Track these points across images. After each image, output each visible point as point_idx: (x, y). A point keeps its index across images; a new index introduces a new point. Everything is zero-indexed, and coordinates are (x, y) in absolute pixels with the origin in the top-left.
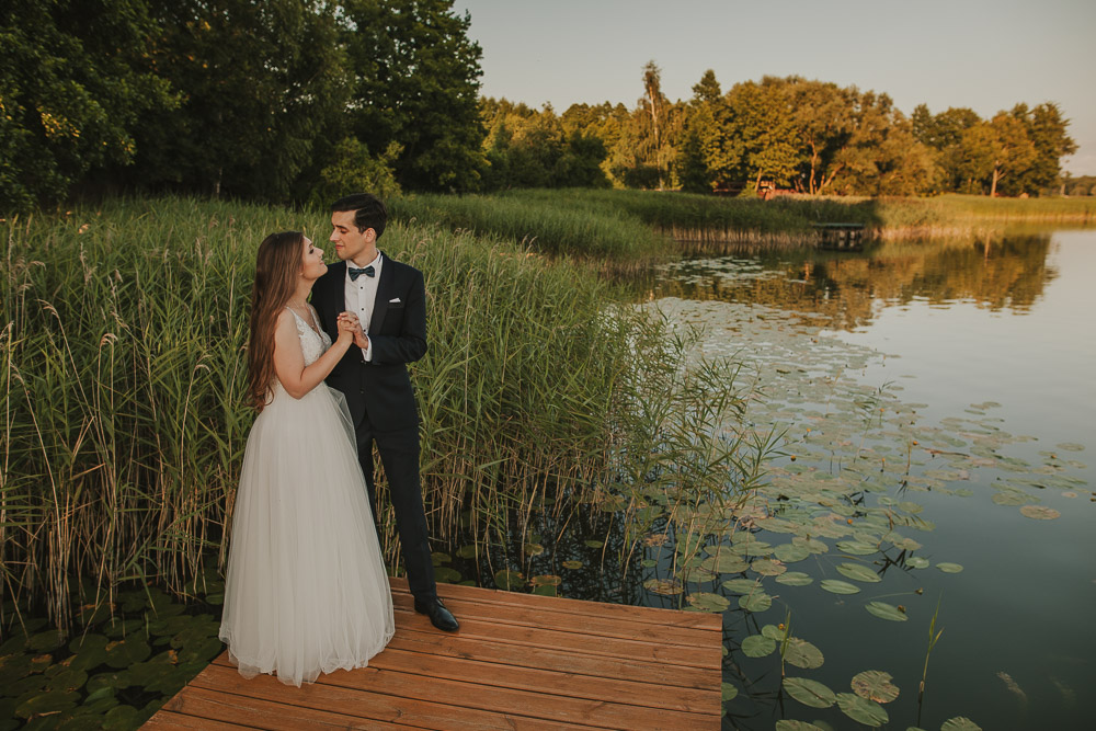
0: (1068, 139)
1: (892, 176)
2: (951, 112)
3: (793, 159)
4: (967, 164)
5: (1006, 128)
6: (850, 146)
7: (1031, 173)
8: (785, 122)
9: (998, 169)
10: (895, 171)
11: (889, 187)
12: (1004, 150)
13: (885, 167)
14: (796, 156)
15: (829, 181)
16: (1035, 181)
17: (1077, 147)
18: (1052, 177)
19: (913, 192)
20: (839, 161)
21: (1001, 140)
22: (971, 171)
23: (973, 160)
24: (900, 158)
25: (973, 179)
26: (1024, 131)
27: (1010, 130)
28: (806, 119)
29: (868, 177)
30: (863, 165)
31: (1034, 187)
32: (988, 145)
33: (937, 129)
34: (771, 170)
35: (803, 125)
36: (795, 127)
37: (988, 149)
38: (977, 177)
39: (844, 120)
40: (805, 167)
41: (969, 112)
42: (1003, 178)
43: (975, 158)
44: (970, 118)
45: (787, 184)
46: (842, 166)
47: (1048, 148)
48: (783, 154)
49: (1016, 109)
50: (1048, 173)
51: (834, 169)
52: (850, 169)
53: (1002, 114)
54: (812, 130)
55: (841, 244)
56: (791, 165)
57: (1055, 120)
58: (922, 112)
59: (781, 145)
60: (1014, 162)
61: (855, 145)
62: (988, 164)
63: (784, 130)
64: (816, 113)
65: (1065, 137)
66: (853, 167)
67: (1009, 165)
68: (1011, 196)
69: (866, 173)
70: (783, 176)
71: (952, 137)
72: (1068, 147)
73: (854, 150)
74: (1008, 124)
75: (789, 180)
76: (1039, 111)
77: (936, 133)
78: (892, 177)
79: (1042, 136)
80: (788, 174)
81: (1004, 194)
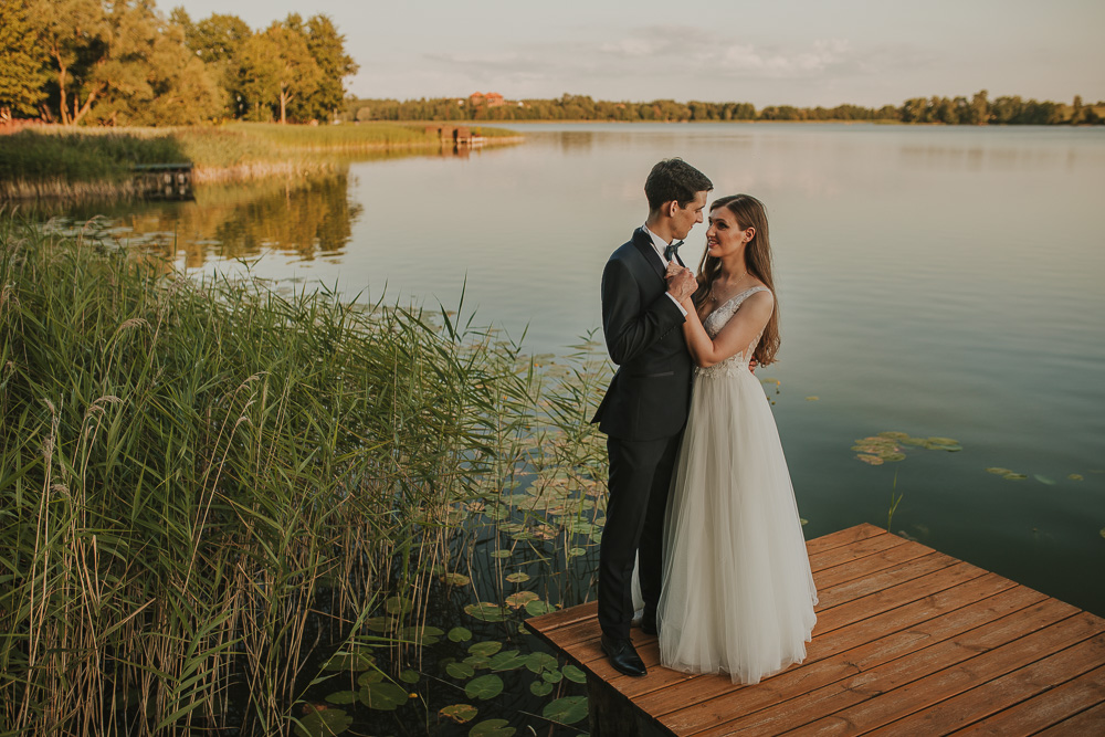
0: (348, 57)
1: (170, 99)
2: (215, 18)
3: (35, 75)
4: (252, 85)
5: (285, 42)
6: (112, 60)
7: (318, 96)
8: (16, 24)
9: (285, 91)
10: (173, 93)
11: (169, 114)
12: (287, 68)
13: (161, 88)
14: (39, 71)
15: (87, 107)
16: (323, 105)
17: (358, 67)
18: (340, 99)
19: (199, 120)
20: (98, 80)
21: (282, 57)
22: (258, 93)
23: (257, 80)
24: (176, 76)
25: (261, 103)
26: (304, 46)
27: (290, 44)
28: (44, 19)
29: (143, 101)
30: (133, 85)
31: (323, 112)
32: (270, 62)
33: (202, 40)
34: (7, 91)
35: (41, 28)
36: (30, 30)
37: (271, 66)
38: (265, 100)
39: (97, 23)
40: (52, 87)
41: (237, 20)
42: (291, 102)
43: (258, 77)
44: (240, 30)
45: (34, 111)
46: (102, 86)
47: (330, 67)
48: (20, 68)
49: (289, 19)
50: (335, 96)
51: (91, 90)
52: (116, 90)
53: (275, 25)
54: (56, 36)
55: (169, 191)
56: (34, 85)
57: (332, 35)
58: (181, 17)
59: (15, 55)
60: (300, 83)
61: (117, 58)
62: (274, 84)
63: (16, 35)
64: (56, 12)
65: (344, 55)
66: (121, 88)
67: (296, 87)
68: (301, 123)
69: (139, 96)
70: (25, 100)
71: (221, 50)
72: (349, 67)
73: (116, 64)
74: (287, 38)
75: (34, 106)
76: (313, 23)
77: (201, 44)
78: (170, 101)
79: (322, 52)
80: (33, 98)
81: (295, 121)
